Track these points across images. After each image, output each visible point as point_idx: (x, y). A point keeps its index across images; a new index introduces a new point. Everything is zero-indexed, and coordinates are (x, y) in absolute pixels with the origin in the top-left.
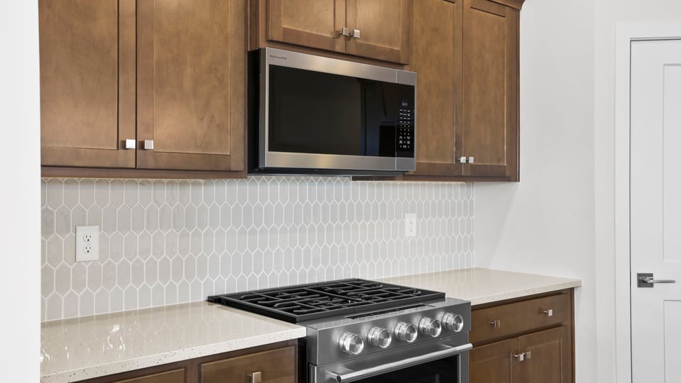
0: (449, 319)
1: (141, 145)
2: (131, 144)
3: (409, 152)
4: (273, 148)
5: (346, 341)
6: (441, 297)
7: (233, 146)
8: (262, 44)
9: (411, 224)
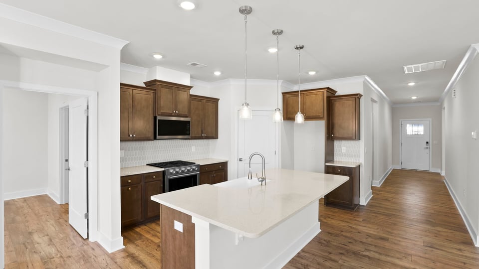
0: (194, 167)
1: (133, 136)
2: (131, 135)
3: (189, 134)
4: (158, 135)
5: (172, 171)
6: (195, 163)
7: (151, 135)
8: (157, 115)
9: (193, 148)
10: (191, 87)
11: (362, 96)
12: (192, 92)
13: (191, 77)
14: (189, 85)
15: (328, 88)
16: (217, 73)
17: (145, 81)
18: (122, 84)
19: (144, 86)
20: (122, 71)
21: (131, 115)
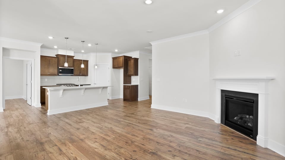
8: (59, 67)
10: (74, 56)
11: (138, 59)
12: (74, 58)
13: (74, 52)
14: (73, 56)
15: (124, 56)
16: (83, 51)
17: (56, 54)
18: (41, 56)
19: (56, 57)
20: (41, 51)
21: (48, 67)
